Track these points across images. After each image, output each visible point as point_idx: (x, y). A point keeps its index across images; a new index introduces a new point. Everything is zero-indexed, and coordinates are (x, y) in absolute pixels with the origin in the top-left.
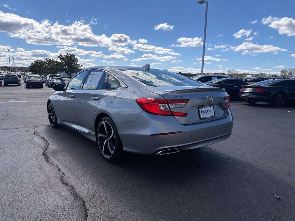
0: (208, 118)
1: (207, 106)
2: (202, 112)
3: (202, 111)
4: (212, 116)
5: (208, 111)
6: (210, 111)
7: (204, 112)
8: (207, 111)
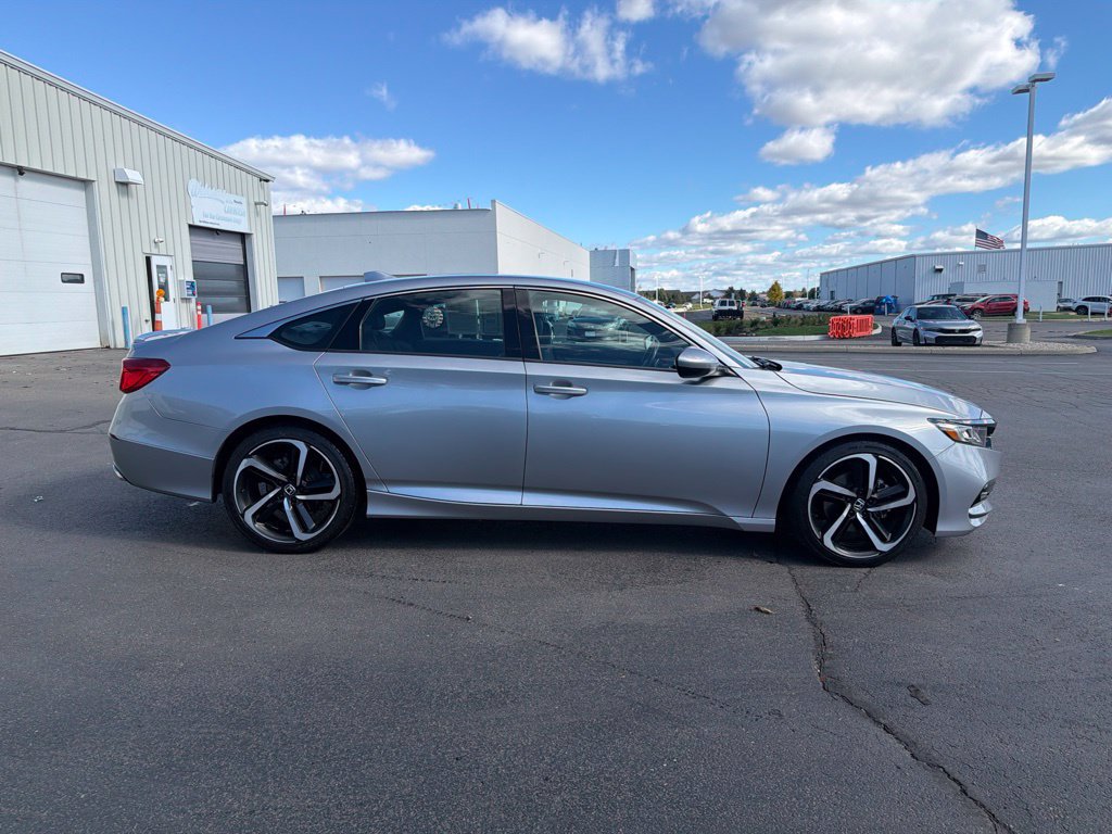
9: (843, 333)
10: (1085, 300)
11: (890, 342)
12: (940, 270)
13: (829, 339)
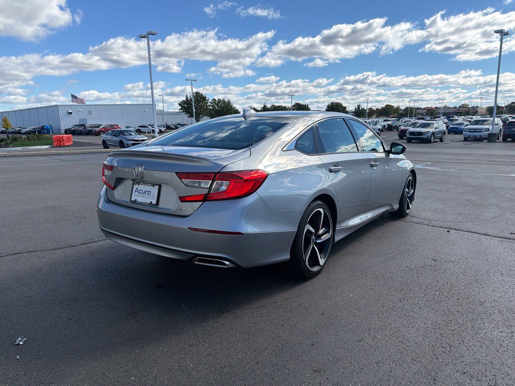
0: (141, 204)
1: (146, 183)
2: (136, 191)
3: (137, 188)
4: (151, 202)
5: (147, 192)
6: (149, 193)
7: (141, 192)
8: (145, 191)
9: (60, 144)
10: (139, 127)
11: (102, 147)
12: (71, 113)
13: (54, 147)
